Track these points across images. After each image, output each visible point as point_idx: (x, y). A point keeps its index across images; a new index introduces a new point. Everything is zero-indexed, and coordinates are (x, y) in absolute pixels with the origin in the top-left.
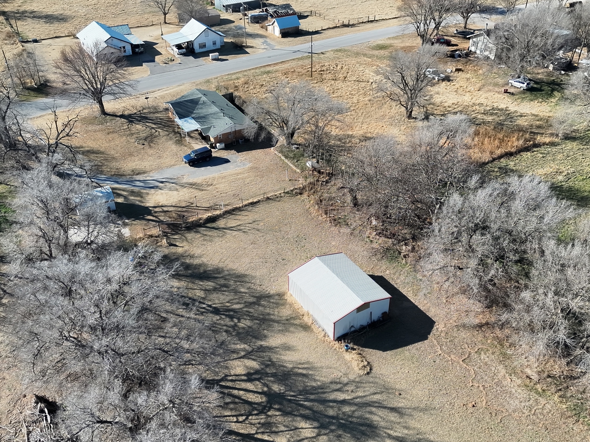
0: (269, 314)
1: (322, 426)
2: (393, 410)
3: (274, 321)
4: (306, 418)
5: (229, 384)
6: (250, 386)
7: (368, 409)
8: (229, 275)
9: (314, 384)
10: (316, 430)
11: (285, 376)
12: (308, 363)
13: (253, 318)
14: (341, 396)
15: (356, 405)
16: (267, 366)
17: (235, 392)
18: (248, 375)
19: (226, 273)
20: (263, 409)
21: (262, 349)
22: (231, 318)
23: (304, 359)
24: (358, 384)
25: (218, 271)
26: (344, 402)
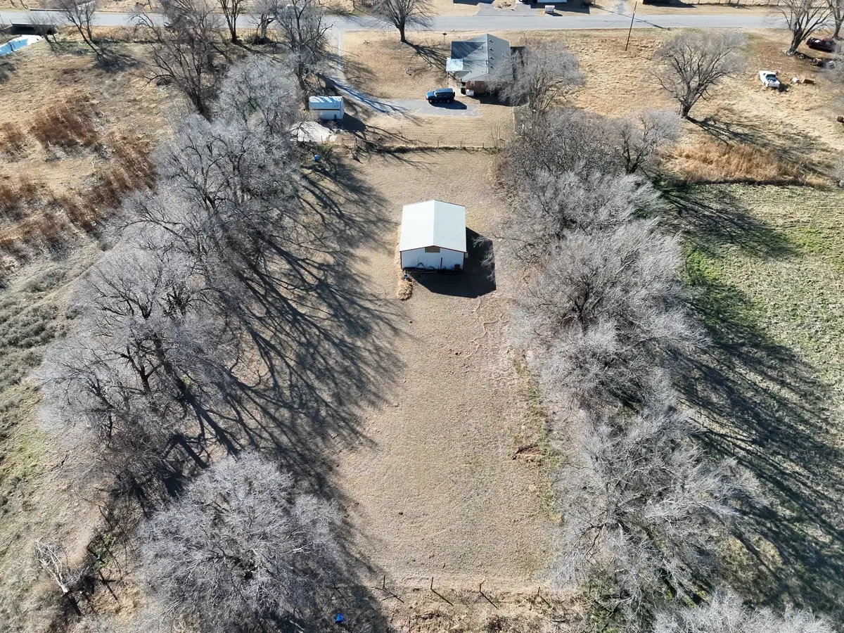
0: (376, 234)
2: (395, 330)
3: (374, 239)
4: (330, 306)
5: (304, 264)
6: (315, 271)
7: (378, 321)
8: (375, 196)
9: (358, 290)
10: (329, 316)
11: (344, 276)
12: (368, 276)
13: (361, 230)
14: (368, 305)
15: (372, 314)
16: (338, 265)
17: (302, 271)
18: (321, 264)
19: (374, 193)
20: (309, 288)
21: (347, 253)
22: (346, 224)
23: (368, 272)
24: (388, 303)
25: (370, 190)
26: (367, 310)
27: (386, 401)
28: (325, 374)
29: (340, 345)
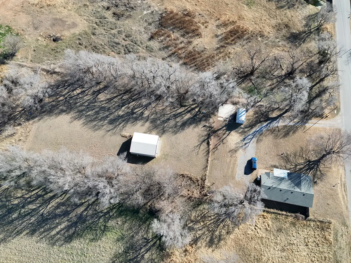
0: (157, 129)
1: (119, 116)
2: (109, 131)
3: (153, 129)
4: (123, 115)
5: (144, 108)
6: (140, 111)
7: (114, 127)
8: (179, 131)
9: (129, 123)
11: (136, 119)
12: (135, 126)
13: (158, 125)
15: (117, 126)
16: (142, 118)
18: (143, 113)
20: (132, 110)
21: (147, 120)
22: (163, 121)
23: (136, 126)
24: (121, 130)
25: (183, 129)
26: (120, 124)
27: (83, 126)
28: (97, 113)
29: (107, 117)
